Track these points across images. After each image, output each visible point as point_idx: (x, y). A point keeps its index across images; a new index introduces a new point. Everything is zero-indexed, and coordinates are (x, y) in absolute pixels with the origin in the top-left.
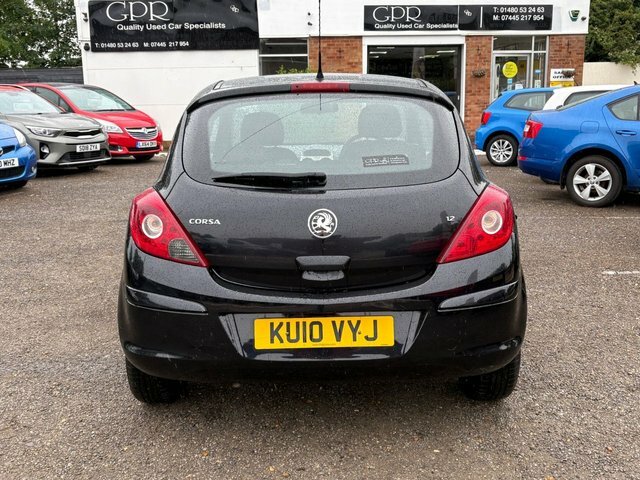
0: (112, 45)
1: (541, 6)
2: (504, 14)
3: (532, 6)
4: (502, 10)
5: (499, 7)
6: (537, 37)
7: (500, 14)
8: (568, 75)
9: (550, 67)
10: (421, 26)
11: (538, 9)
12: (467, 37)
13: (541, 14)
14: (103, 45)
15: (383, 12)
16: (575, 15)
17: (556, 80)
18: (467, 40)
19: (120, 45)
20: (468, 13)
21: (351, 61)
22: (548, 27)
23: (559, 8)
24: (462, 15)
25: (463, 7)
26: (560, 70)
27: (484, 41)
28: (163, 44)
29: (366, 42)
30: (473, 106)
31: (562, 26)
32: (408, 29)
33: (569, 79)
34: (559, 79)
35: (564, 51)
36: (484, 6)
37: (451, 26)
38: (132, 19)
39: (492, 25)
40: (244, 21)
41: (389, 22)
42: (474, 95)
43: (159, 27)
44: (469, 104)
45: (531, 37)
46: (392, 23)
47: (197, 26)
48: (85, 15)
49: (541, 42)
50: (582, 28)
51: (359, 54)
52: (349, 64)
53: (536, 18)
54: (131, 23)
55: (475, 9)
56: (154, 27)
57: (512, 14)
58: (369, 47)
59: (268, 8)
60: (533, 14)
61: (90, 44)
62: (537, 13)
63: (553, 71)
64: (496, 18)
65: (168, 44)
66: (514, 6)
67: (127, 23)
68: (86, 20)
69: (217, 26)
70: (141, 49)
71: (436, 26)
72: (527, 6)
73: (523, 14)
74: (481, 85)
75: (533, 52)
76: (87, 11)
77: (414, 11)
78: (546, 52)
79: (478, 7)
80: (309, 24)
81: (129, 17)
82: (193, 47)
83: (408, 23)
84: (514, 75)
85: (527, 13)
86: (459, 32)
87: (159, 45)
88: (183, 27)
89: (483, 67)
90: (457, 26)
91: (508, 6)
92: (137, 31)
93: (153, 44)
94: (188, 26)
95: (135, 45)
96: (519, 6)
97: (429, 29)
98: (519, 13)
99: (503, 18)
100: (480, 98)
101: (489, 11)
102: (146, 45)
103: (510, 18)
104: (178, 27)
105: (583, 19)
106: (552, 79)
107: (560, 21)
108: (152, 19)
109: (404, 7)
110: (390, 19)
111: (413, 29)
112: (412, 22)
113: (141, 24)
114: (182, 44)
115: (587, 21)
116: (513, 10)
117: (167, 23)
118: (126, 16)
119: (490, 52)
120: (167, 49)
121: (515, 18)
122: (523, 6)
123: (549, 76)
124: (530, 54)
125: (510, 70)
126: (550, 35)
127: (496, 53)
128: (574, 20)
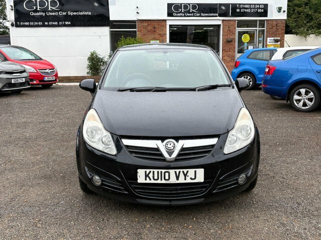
0: (27, 23)
1: (262, 4)
2: (243, 8)
3: (257, 4)
4: (241, 6)
5: (240, 4)
6: (260, 21)
7: (240, 9)
8: (277, 41)
9: (267, 37)
10: (198, 15)
11: (261, 6)
12: (223, 20)
13: (262, 9)
14: (22, 23)
15: (178, 7)
16: (280, 9)
17: (271, 43)
18: (222, 22)
19: (32, 23)
20: (223, 8)
21: (160, 33)
22: (266, 16)
23: (271, 6)
24: (220, 9)
25: (221, 5)
26: (273, 38)
27: (232, 23)
28: (56, 23)
29: (168, 23)
30: (226, 58)
31: (273, 15)
32: (191, 16)
33: (277, 43)
34: (272, 43)
35: (274, 28)
36: (232, 4)
37: (214, 15)
38: (38, 9)
39: (236, 14)
40: (101, 11)
41: (181, 12)
42: (227, 52)
43: (53, 14)
44: (225, 56)
45: (256, 21)
46: (183, 13)
47: (75, 13)
48: (12, 6)
49: (262, 23)
50: (284, 16)
51: (165, 29)
52: (159, 34)
53: (259, 10)
54: (38, 11)
55: (227, 5)
56: (51, 14)
57: (247, 8)
58: (170, 25)
59: (115, 4)
60: (258, 8)
61: (14, 22)
62: (260, 8)
63: (268, 39)
64: (238, 10)
65: (58, 23)
66: (248, 4)
67: (36, 11)
68: (12, 10)
69: (86, 13)
70: (44, 26)
71: (206, 15)
72: (255, 4)
73: (252, 8)
74: (231, 47)
76: (13, 4)
77: (194, 6)
78: (265, 29)
79: (229, 4)
80: (137, 13)
81: (37, 8)
82: (73, 25)
83: (191, 13)
84: (248, 41)
85: (255, 8)
86: (218, 18)
87: (53, 23)
88: (67, 14)
89: (231, 37)
90: (217, 15)
91: (244, 4)
92: (41, 16)
93: (50, 23)
94: (70, 13)
95: (40, 23)
96: (250, 4)
97: (203, 16)
98: (250, 8)
99: (242, 10)
100: (230, 53)
101: (234, 7)
102: (46, 23)
103: (246, 11)
104: (64, 14)
105: (284, 11)
106: (268, 43)
108: (50, 9)
109: (189, 4)
110: (181, 10)
111: (194, 16)
112: (193, 12)
113: (43, 12)
114: (67, 23)
115: (286, 12)
116: (247, 6)
117: (58, 11)
118: (35, 7)
119: (235, 29)
120: (58, 26)
121: (248, 10)
122: (253, 4)
123: (266, 41)
124: (257, 30)
125: (246, 38)
126: (267, 20)
127: (238, 29)
128: (279, 12)
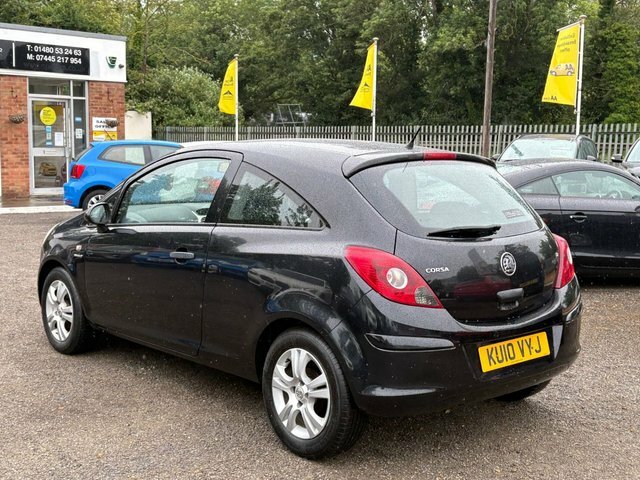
1: (78, 49)
2: (39, 53)
3: (69, 48)
4: (36, 49)
5: (33, 45)
6: (75, 81)
7: (35, 54)
8: (111, 125)
9: (91, 115)
11: (75, 51)
13: (78, 57)
16: (112, 62)
17: (99, 129)
22: (87, 72)
23: (96, 53)
26: (103, 119)
27: (18, 82)
30: (10, 156)
31: (100, 71)
33: (112, 129)
34: (102, 129)
35: (105, 99)
36: (16, 43)
39: (25, 65)
42: (10, 143)
44: (6, 153)
45: (69, 81)
49: (79, 88)
50: (120, 76)
53: (73, 61)
55: (5, 44)
57: (48, 55)
60: (69, 56)
62: (74, 56)
63: (95, 119)
64: (30, 57)
66: (50, 46)
72: (64, 48)
73: (59, 55)
74: (19, 133)
75: (72, 98)
78: (86, 98)
79: (10, 42)
84: (52, 122)
85: (64, 55)
89: (19, 112)
91: (42, 45)
96: (54, 47)
98: (56, 56)
99: (39, 58)
100: (17, 147)
101: (22, 48)
103: (46, 59)
105: (121, 67)
106: (94, 129)
107: (98, 67)
115: (124, 68)
116: (48, 50)
119: (25, 95)
121: (51, 59)
122: (59, 47)
123: (90, 125)
124: (69, 100)
125: (48, 116)
126: (88, 81)
127: (31, 97)
128: (112, 67)
